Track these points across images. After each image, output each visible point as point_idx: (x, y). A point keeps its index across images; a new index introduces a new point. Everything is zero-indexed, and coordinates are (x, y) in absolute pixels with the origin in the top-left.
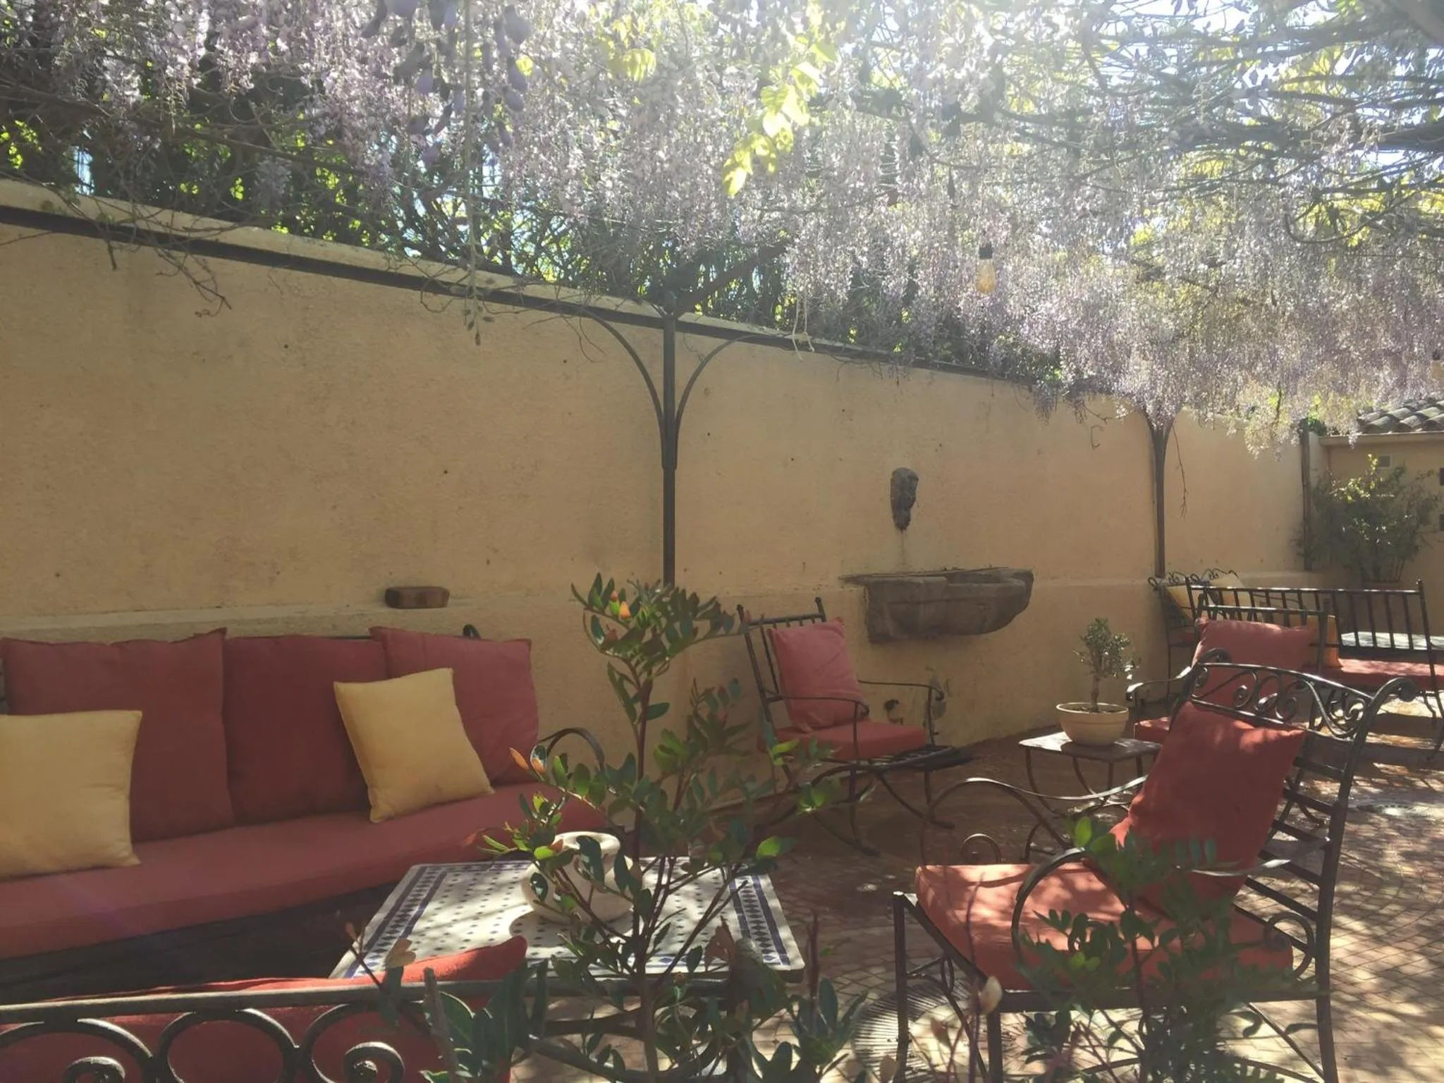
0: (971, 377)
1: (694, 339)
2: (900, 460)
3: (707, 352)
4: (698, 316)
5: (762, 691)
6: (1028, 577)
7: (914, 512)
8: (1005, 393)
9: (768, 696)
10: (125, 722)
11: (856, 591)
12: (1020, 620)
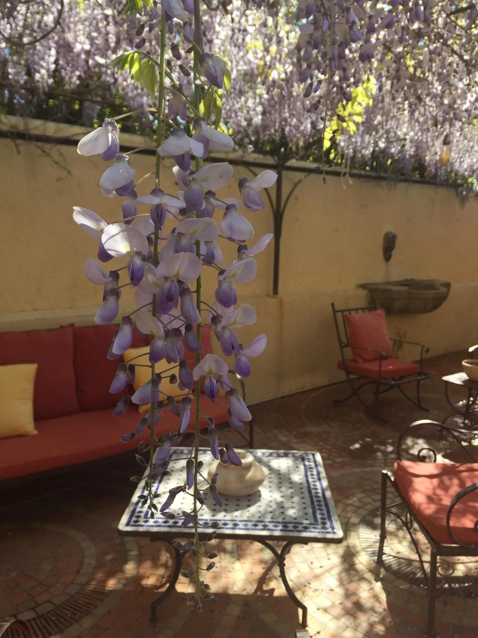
0: (426, 186)
1: (291, 174)
2: (388, 228)
3: (297, 180)
4: (293, 162)
5: (340, 343)
6: (448, 285)
7: (394, 253)
8: (443, 192)
9: (343, 345)
10: (30, 369)
11: (363, 293)
12: (445, 304)
